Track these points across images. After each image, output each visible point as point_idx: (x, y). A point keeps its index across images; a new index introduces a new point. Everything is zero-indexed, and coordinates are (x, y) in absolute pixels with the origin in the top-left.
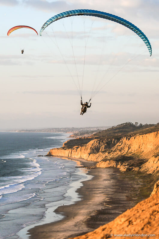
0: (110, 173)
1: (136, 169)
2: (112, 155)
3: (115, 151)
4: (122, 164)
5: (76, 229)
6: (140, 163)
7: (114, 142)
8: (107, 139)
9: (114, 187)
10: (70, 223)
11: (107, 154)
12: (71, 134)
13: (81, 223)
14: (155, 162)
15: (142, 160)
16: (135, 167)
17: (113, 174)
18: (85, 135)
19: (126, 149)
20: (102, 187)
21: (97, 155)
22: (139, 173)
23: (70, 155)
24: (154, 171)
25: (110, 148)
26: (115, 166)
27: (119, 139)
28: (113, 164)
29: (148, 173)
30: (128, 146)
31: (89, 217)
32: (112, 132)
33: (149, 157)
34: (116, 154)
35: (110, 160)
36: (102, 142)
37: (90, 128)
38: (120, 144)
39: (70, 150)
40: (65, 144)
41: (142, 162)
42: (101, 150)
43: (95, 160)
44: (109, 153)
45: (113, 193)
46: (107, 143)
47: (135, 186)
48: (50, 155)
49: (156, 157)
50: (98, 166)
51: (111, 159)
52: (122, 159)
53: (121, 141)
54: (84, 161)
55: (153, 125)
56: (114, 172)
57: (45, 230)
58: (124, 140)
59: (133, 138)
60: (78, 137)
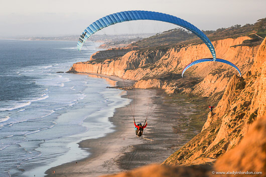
0: (152, 96)
1: (188, 91)
2: (156, 71)
3: (159, 67)
4: (168, 84)
5: (105, 170)
6: (192, 83)
7: (159, 54)
8: (149, 50)
9: (157, 115)
10: (97, 163)
11: (148, 70)
12: (102, 43)
13: (112, 162)
14: (213, 82)
15: (195, 79)
16: (186, 88)
17: (156, 98)
18: (120, 45)
19: (175, 64)
20: (142, 114)
21: (136, 71)
22: (191, 96)
23: (99, 72)
24: (212, 93)
25: (153, 62)
26: (159, 87)
27: (165, 50)
28: (157, 83)
29: (203, 96)
30: (177, 59)
31: (123, 155)
32: (156, 40)
33: (204, 75)
34: (162, 71)
35: (152, 78)
36: (142, 54)
37: (127, 35)
38: (167, 57)
39: (100, 65)
40: (93, 57)
41: (195, 82)
42: (140, 65)
43: (133, 79)
44: (151, 69)
45: (156, 122)
46: (149, 56)
47: (186, 113)
48: (73, 71)
49: (214, 74)
50: (136, 87)
51: (154, 77)
52: (169, 77)
53: (167, 53)
54: (118, 79)
55: (211, 32)
56: (157, 95)
57: (64, 172)
58: (172, 51)
59: (184, 49)
60: (111, 48)
